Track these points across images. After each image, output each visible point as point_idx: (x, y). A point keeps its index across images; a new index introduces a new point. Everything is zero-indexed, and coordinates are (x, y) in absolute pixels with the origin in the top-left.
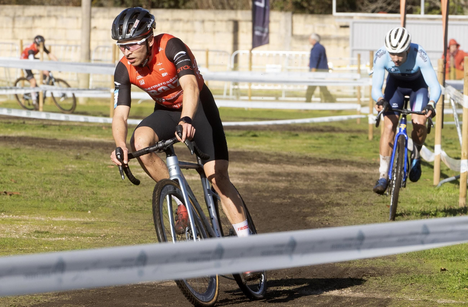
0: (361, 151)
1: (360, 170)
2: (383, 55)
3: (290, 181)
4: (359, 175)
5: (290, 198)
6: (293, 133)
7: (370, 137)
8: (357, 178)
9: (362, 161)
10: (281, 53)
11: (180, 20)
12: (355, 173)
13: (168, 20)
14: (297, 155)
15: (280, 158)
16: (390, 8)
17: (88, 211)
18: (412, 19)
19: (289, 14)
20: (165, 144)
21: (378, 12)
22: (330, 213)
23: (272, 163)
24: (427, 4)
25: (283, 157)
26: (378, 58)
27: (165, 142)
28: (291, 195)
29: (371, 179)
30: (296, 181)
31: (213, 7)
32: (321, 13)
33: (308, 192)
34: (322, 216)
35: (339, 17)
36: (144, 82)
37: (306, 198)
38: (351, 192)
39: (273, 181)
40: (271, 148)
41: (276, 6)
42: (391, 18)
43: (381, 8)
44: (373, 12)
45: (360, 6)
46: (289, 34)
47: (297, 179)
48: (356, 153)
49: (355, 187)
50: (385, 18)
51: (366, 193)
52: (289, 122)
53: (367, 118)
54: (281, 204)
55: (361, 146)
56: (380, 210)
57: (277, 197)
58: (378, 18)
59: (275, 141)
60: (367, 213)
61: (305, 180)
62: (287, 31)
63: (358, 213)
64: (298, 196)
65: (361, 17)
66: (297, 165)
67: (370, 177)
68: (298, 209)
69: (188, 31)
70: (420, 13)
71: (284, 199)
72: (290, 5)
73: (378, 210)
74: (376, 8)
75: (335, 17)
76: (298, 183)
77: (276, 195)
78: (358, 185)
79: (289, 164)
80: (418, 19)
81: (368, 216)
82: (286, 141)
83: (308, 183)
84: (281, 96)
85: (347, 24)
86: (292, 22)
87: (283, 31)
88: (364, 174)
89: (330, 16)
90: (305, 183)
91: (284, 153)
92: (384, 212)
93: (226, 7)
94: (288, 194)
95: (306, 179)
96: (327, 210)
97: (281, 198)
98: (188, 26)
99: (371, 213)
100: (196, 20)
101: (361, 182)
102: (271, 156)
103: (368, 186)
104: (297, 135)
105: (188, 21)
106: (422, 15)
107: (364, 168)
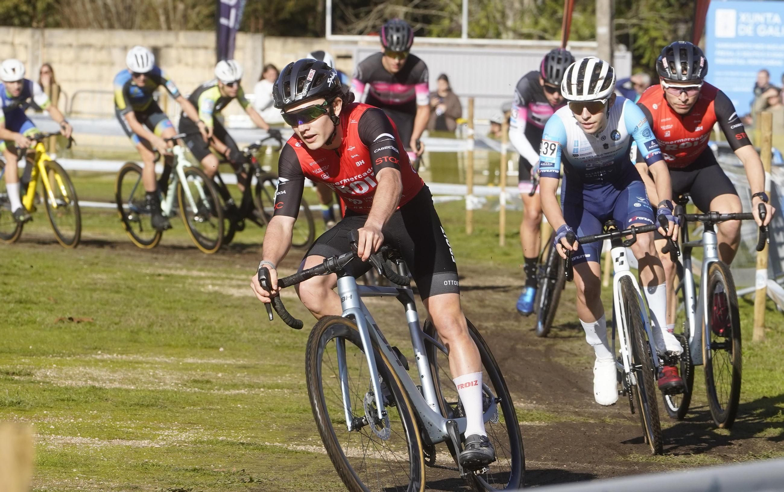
11: (89, 46)
13: (70, 46)
17: (218, 348)
19: (259, 37)
21: (369, 34)
31: (95, 24)
35: (337, 42)
62: (255, 63)
65: (369, 43)
69: (102, 63)
72: (261, 23)
74: (366, 27)
75: (330, 42)
85: (349, 53)
86: (263, 50)
89: (322, 40)
93: (116, 25)
98: (102, 56)
100: (115, 46)
105: (102, 48)
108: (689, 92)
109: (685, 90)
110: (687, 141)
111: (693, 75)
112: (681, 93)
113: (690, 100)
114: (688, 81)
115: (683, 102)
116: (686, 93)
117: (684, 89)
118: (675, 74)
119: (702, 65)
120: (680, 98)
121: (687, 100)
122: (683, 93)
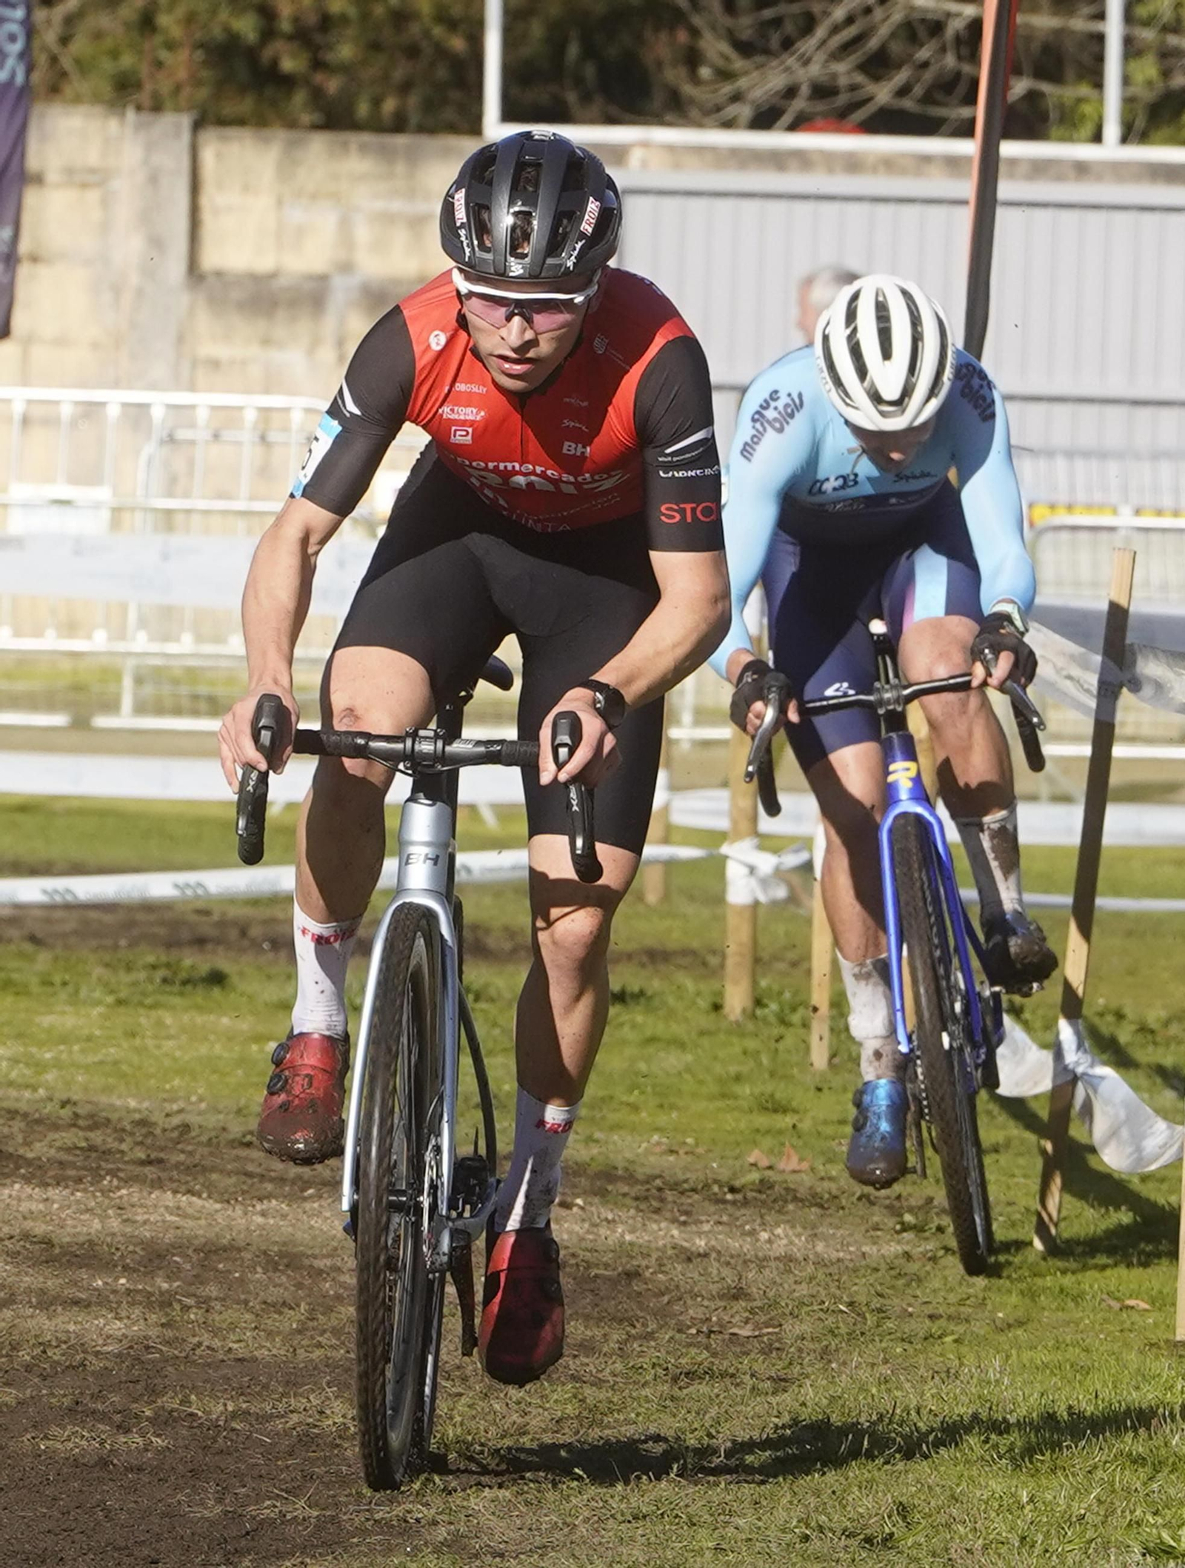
0: (665, 1098)
1: (664, 1233)
2: (792, 416)
3: (166, 1302)
4: (648, 1266)
5: (164, 1421)
6: (191, 961)
7: (736, 999)
8: (637, 1286)
9: (672, 1165)
10: (114, 399)
12: (624, 1250)
14: (213, 1121)
15: (97, 1137)
16: (883, 93)
18: (1040, 169)
19: (174, 127)
20: (448, 749)
22: (442, 1533)
23: (38, 1173)
24: (1147, 69)
25: (120, 1133)
26: (770, 433)
27: (450, 744)
28: (170, 1402)
29: (738, 1294)
30: (204, 1304)
32: (399, 125)
33: (294, 1380)
34: (389, 1551)
36: (469, 438)
37: (279, 1425)
38: (599, 1383)
39: (46, 1302)
40: (41, 1067)
41: (83, 66)
42: (889, 164)
43: (822, 91)
44: (764, 119)
45: (674, 75)
46: (176, 265)
47: (212, 1290)
48: (635, 1108)
49: (622, 1353)
50: (853, 164)
51: (703, 1388)
52: (160, 886)
53: (717, 866)
54: (104, 1463)
55: (672, 1060)
56: (799, 1511)
57: (75, 1412)
58: (803, 160)
59: (61, 1018)
60: (703, 1532)
61: (274, 1294)
62: (157, 243)
63: (640, 1529)
64: (218, 1408)
66: (212, 1191)
67: (730, 1278)
68: (220, 1501)
70: (1097, 138)
71: (123, 1429)
72: (181, 63)
73: (781, 1514)
76: (222, 1317)
77: (62, 1396)
78: (649, 1336)
79: (158, 1184)
80: (1082, 170)
81: (708, 1555)
82: (144, 1020)
83: (291, 1320)
84: (112, 706)
87: (129, 247)
88: (689, 1257)
90: (272, 1321)
91: (130, 1103)
92: (821, 1529)
94: (154, 1392)
95: (281, 1286)
96: (420, 1512)
97: (104, 1417)
99: (730, 1531)
101: (662, 1314)
102: (37, 1123)
103: (715, 1342)
104: (217, 979)
106: (1111, 149)
107: (686, 1218)
108: (539, 319)
109: (525, 310)
110: (534, 473)
111: (550, 261)
112: (509, 319)
113: (545, 347)
114: (533, 279)
115: (515, 350)
116: (529, 321)
117: (518, 303)
118: (488, 250)
119: (587, 227)
120: (503, 332)
121: (533, 343)
122: (517, 319)
